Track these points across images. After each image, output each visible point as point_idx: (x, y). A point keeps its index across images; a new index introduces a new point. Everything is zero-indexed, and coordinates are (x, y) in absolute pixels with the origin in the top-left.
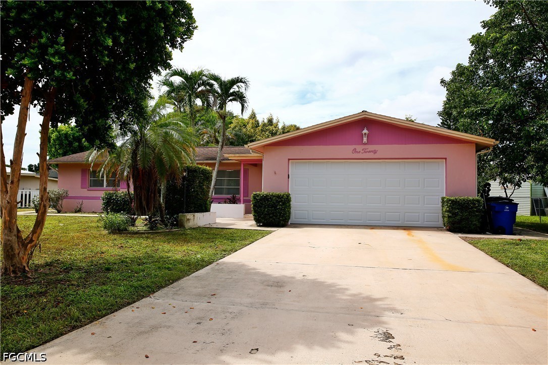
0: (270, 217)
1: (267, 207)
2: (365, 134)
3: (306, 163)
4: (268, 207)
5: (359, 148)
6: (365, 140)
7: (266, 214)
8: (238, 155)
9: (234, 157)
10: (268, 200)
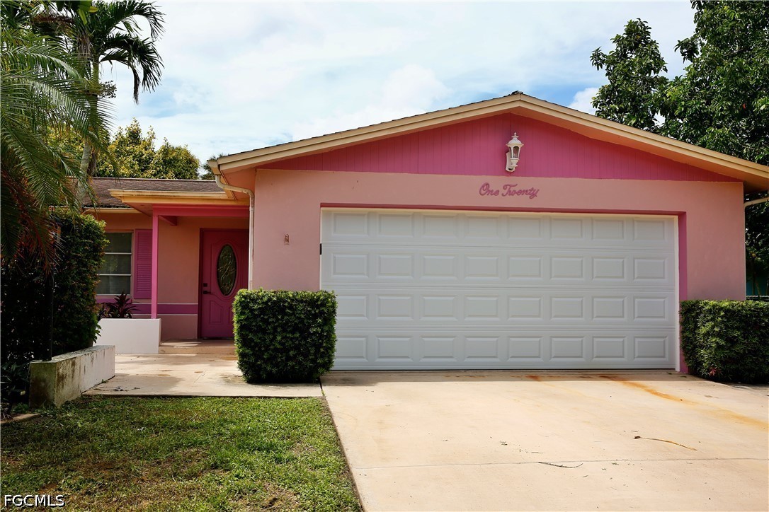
0: (289, 358)
1: (279, 330)
2: (516, 148)
3: (362, 215)
4: (284, 331)
5: (497, 182)
6: (513, 162)
7: (276, 350)
8: (148, 193)
9: (138, 197)
10: (282, 311)
